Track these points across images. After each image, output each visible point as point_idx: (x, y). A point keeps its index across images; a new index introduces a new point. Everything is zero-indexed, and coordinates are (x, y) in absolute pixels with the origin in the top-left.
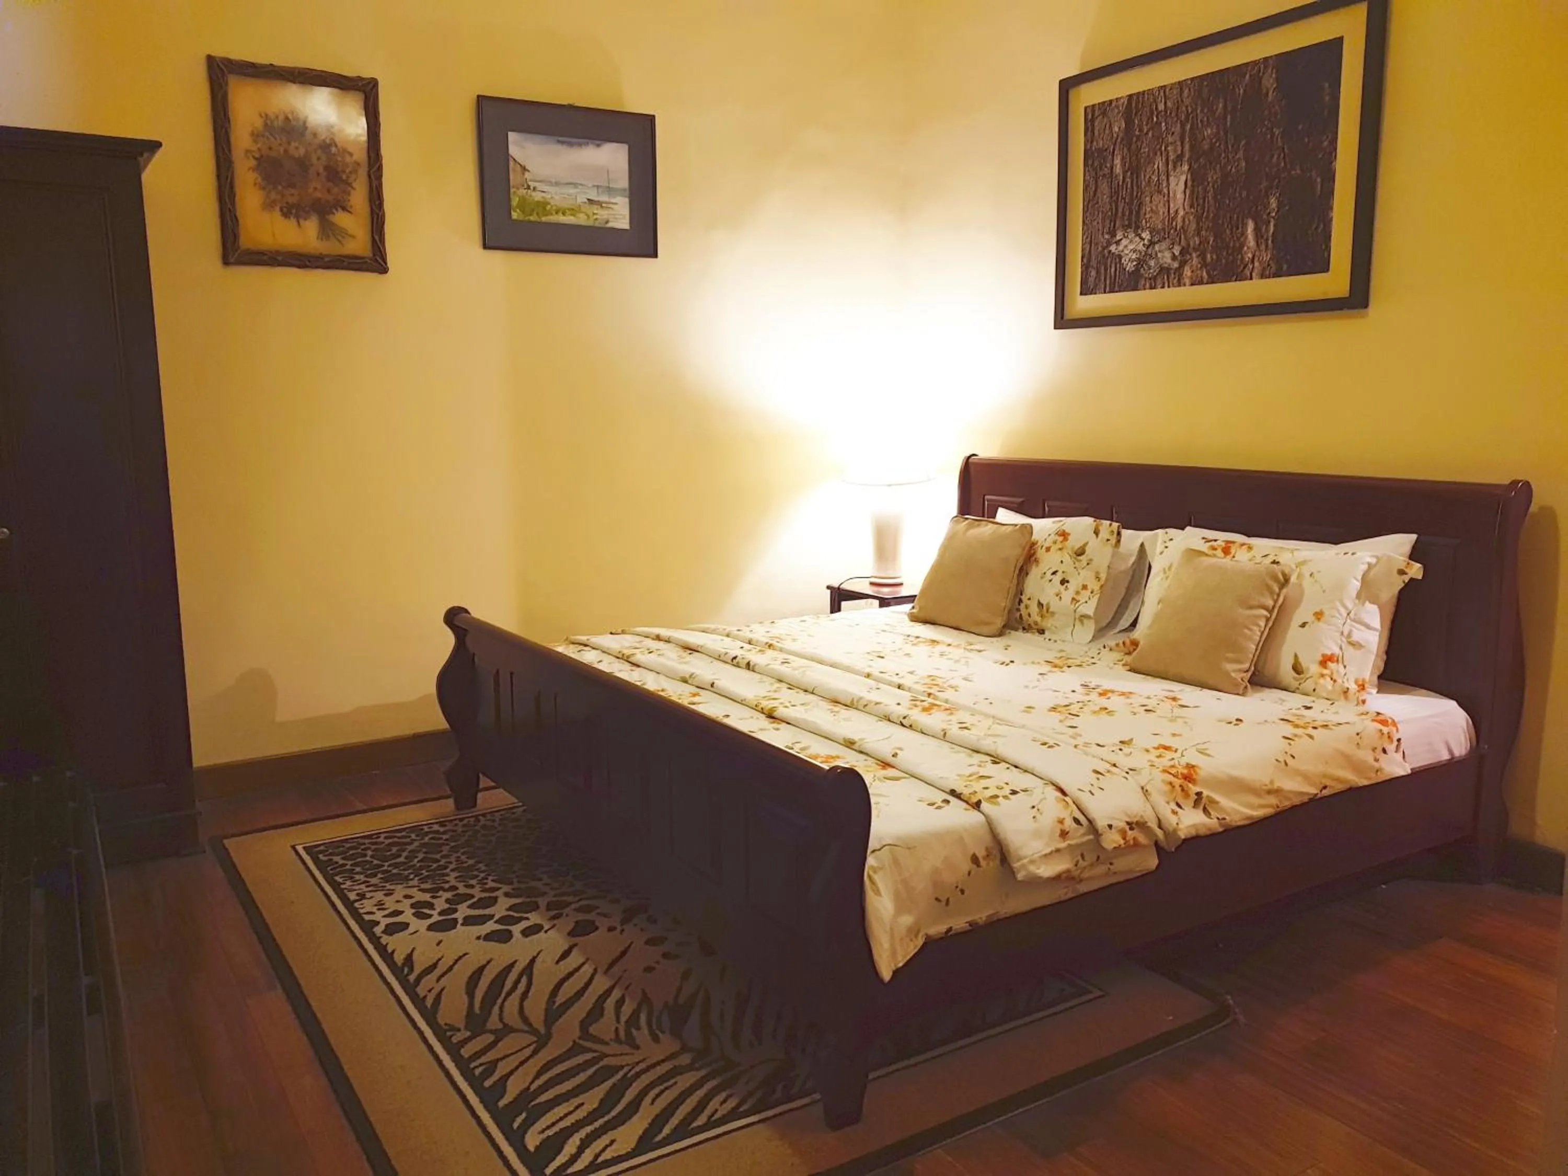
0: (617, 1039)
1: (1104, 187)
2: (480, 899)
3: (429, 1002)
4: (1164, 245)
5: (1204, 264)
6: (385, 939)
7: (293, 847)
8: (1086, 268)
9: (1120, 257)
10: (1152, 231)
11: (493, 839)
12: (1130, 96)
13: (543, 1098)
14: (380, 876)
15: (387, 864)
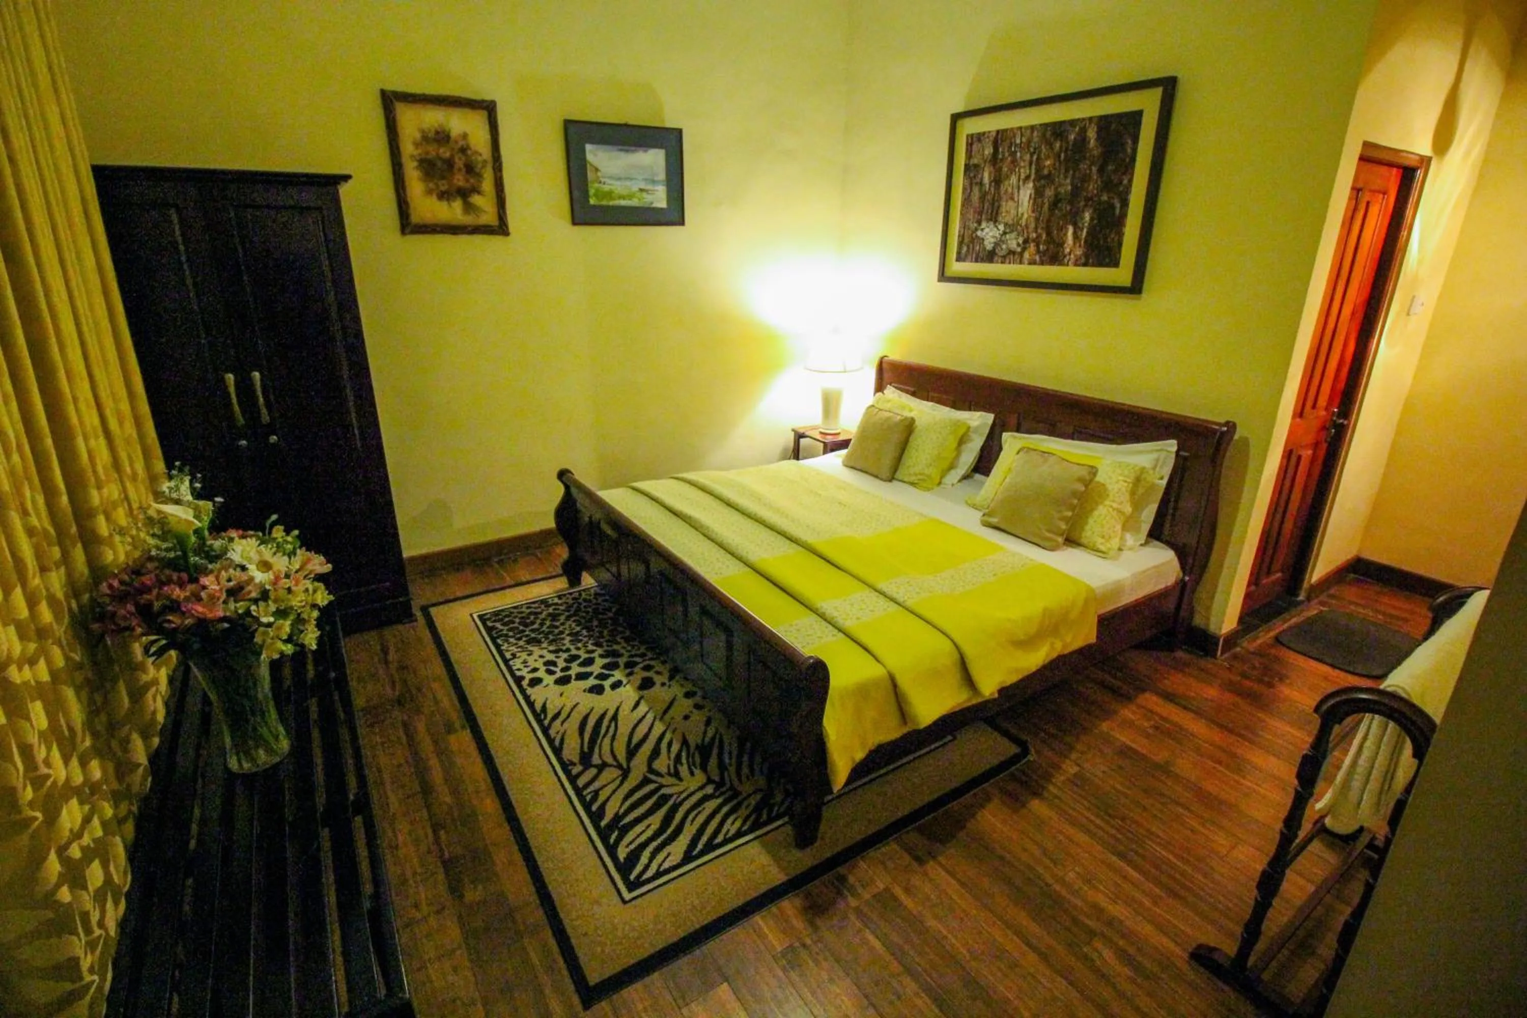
0: (669, 774)
1: (976, 190)
2: (585, 659)
3: (557, 743)
4: (1014, 235)
5: (1038, 251)
6: (529, 691)
7: (471, 615)
8: (961, 243)
9: (983, 239)
10: (1006, 225)
11: (590, 610)
12: (998, 132)
13: (627, 820)
14: (524, 639)
15: (527, 629)
